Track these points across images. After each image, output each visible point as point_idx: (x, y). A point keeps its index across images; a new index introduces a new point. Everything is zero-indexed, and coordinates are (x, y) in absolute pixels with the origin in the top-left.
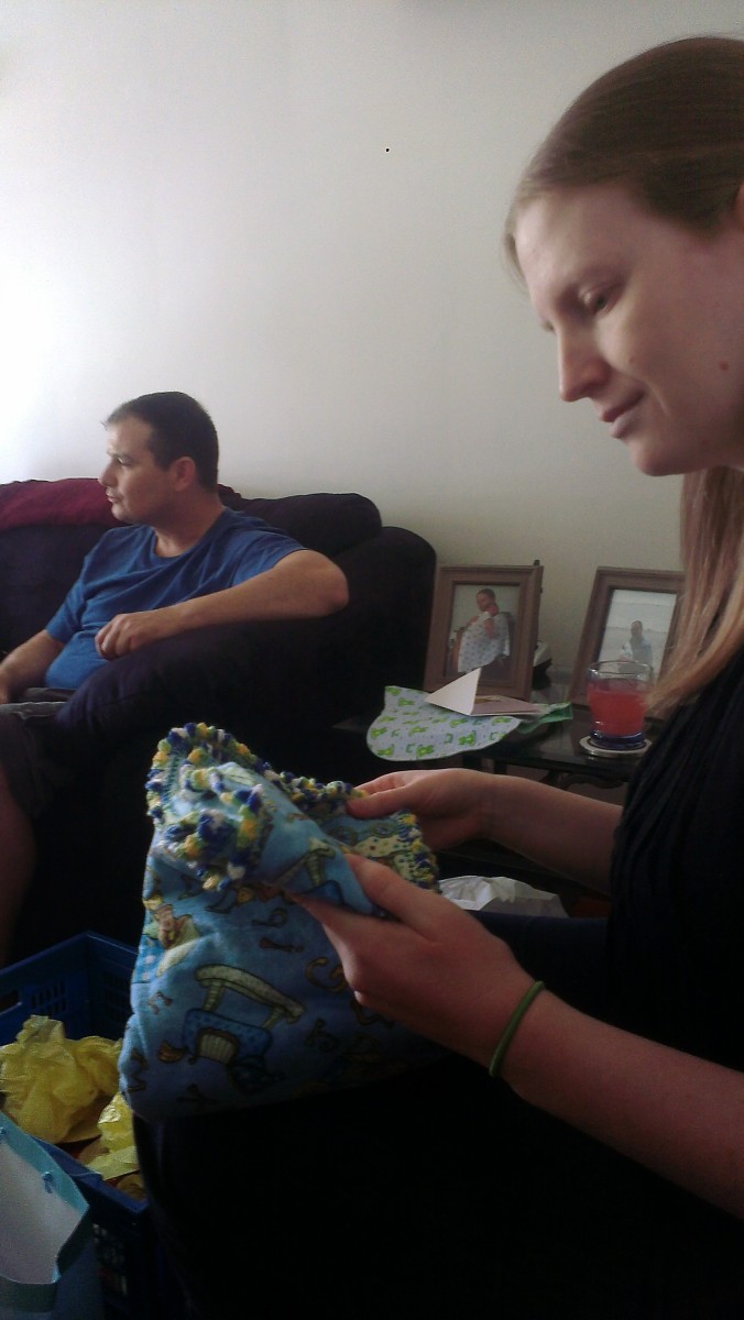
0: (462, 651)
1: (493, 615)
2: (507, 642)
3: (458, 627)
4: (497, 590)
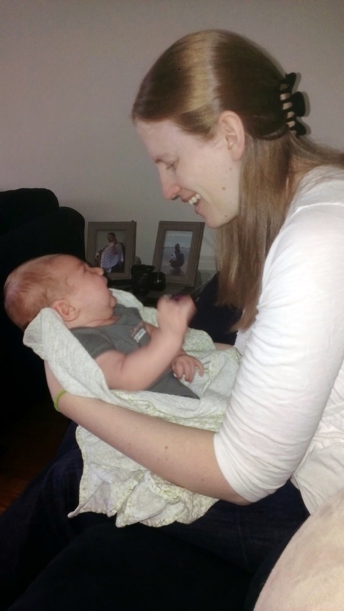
0: (102, 260)
1: (115, 244)
2: (122, 255)
3: (99, 250)
4: (116, 233)
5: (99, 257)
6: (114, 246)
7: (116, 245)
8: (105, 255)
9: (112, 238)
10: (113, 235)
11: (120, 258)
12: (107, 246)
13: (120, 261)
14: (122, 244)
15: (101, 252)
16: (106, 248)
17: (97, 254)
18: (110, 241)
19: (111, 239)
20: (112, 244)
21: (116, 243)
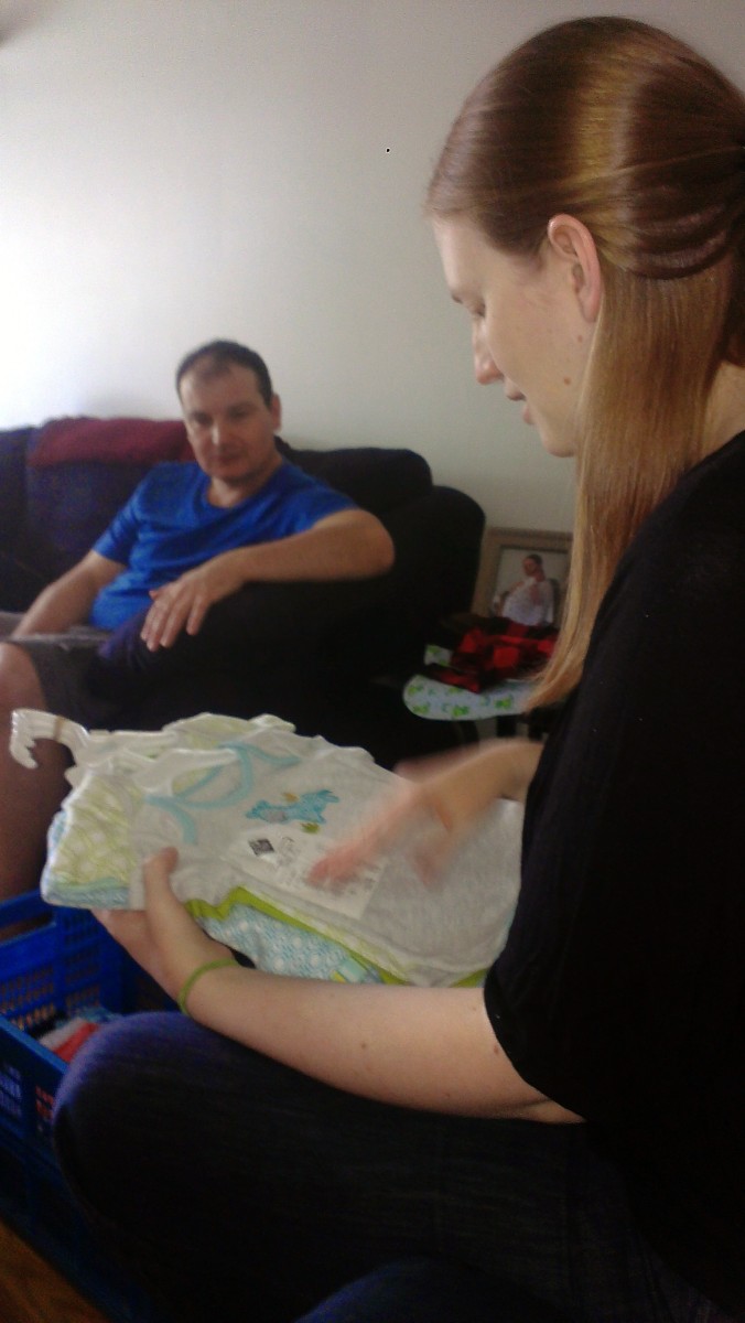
1: (539, 580)
2: (551, 609)
3: (502, 591)
4: (544, 556)
5: (500, 607)
6: (535, 586)
7: (542, 583)
8: (513, 603)
9: (535, 567)
10: (538, 560)
11: (545, 614)
12: (521, 583)
13: (544, 622)
14: (554, 583)
15: (505, 595)
16: (518, 588)
17: (497, 599)
18: (529, 573)
19: (531, 569)
20: (531, 581)
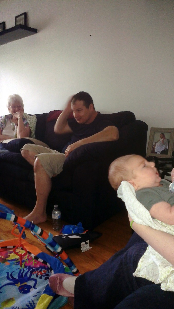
0: (156, 148)
2: (167, 145)
3: (155, 142)
5: (155, 146)
7: (165, 140)
8: (158, 144)
11: (166, 147)
16: (159, 141)
19: (162, 137)
21: (164, 139)
